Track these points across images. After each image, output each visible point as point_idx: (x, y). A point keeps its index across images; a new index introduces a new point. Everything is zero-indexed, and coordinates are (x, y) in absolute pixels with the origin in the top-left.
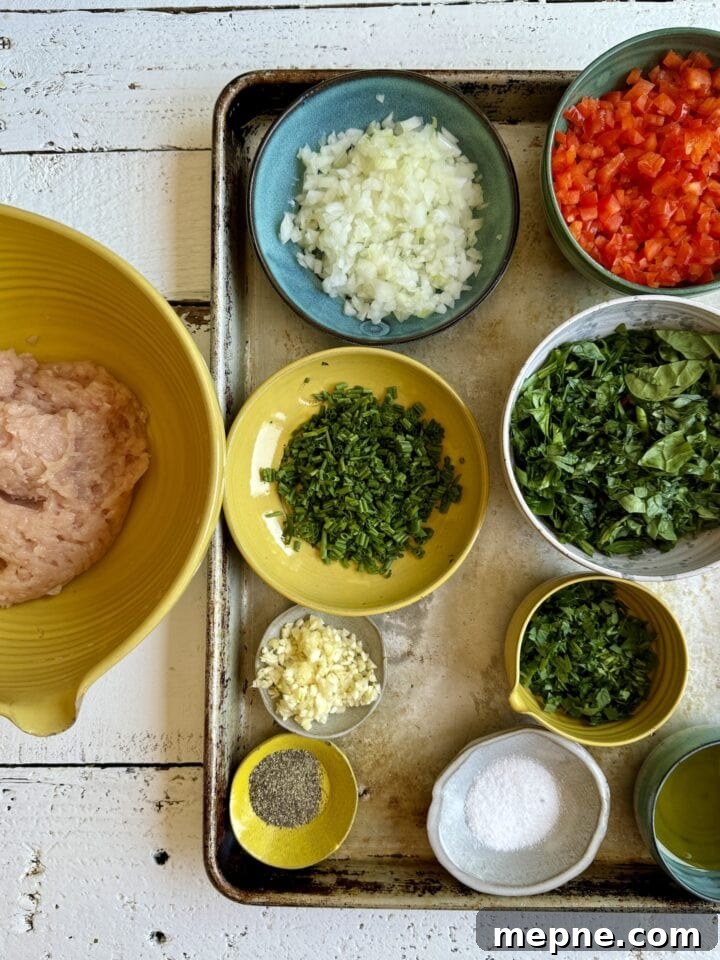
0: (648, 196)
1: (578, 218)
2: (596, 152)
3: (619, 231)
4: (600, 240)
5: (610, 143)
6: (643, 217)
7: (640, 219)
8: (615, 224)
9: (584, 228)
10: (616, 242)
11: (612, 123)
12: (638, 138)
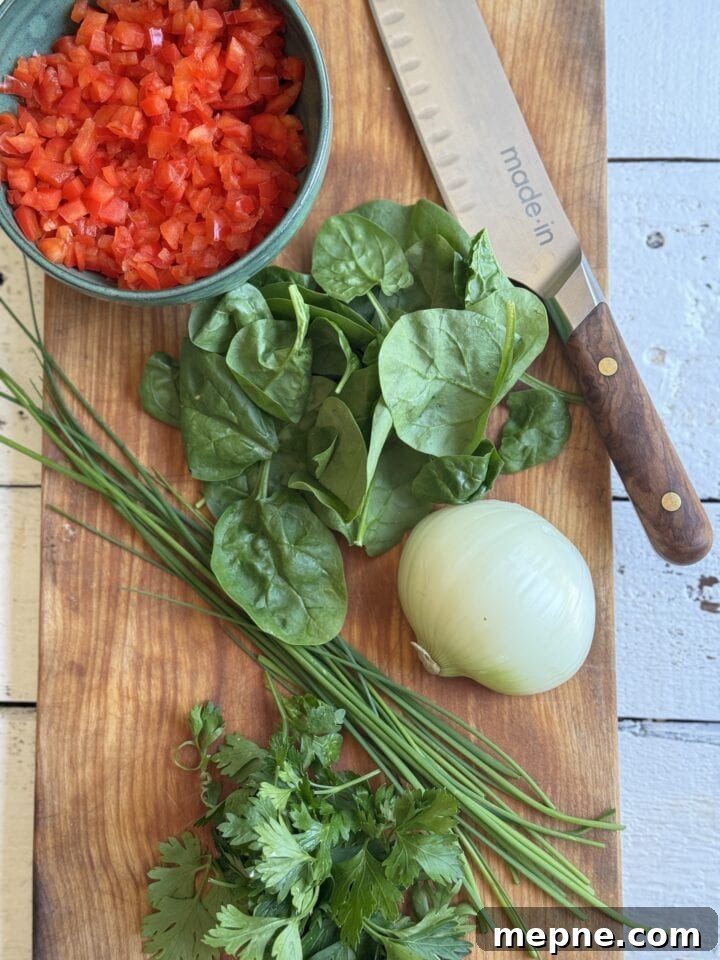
0: (148, 164)
1: (62, 221)
2: (61, 125)
3: (127, 222)
4: (104, 240)
5: (75, 108)
6: (152, 191)
7: (151, 196)
8: (119, 212)
9: (75, 232)
10: (122, 239)
11: (69, 82)
12: (103, 91)
